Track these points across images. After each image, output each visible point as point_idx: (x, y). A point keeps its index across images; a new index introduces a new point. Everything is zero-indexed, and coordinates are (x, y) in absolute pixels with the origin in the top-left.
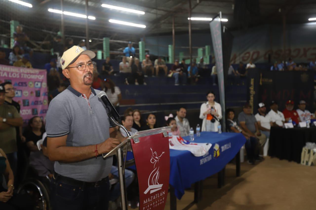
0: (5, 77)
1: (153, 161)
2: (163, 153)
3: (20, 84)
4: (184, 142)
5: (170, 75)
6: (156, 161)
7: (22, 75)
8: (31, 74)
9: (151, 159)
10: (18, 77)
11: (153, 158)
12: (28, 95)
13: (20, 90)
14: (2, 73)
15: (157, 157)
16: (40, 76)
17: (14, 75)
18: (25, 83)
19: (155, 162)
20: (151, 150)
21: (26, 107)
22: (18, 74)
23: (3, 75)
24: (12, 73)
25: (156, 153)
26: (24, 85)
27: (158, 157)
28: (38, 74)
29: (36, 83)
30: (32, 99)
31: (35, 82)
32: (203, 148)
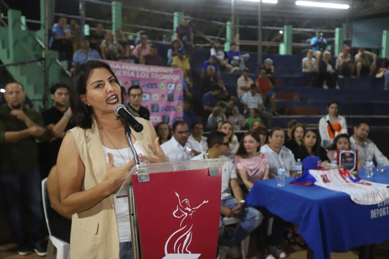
0: (132, 77)
1: (179, 213)
2: (204, 202)
3: (150, 86)
4: (351, 178)
5: (379, 75)
6: (186, 214)
7: (152, 74)
8: (163, 73)
9: (175, 212)
10: (148, 77)
11: (179, 209)
12: (158, 98)
13: (148, 93)
14: (128, 73)
15: (189, 207)
16: (174, 75)
17: (143, 75)
18: (156, 84)
19: (183, 217)
20: (178, 195)
21: (155, 113)
22: (147, 74)
23: (130, 75)
24: (140, 73)
25: (186, 202)
26: (154, 86)
27: (190, 209)
28: (172, 74)
29: (170, 84)
30: (163, 104)
31: (168, 83)
32: (378, 192)
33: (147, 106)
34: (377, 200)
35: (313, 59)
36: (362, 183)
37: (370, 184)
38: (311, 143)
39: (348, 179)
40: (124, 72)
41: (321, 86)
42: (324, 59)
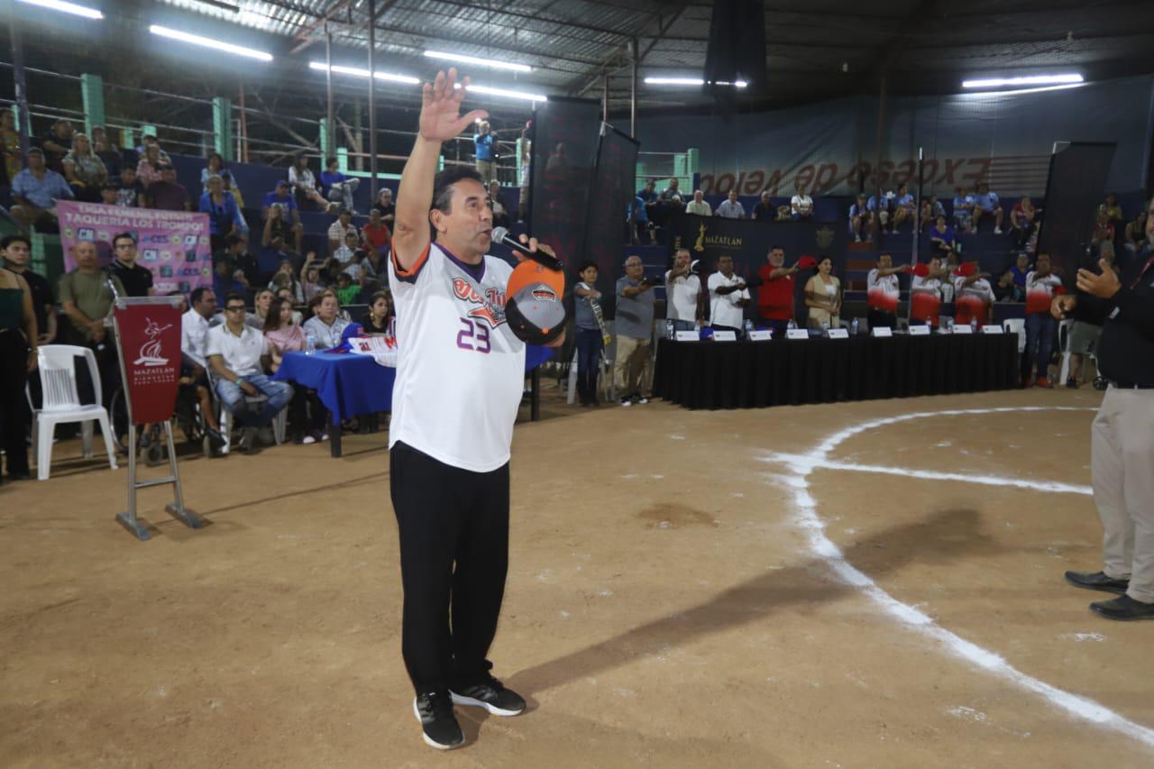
0: (125, 226)
3: (156, 239)
7: (159, 222)
8: (176, 221)
9: (147, 330)
10: (151, 226)
11: (150, 329)
12: (170, 257)
13: (154, 250)
14: (119, 220)
16: (195, 224)
17: (143, 223)
18: (164, 237)
20: (148, 320)
21: (166, 279)
22: (150, 222)
23: (122, 223)
24: (138, 220)
26: (162, 240)
28: (191, 222)
29: (188, 237)
30: (179, 265)
31: (185, 235)
33: (153, 269)
40: (111, 219)
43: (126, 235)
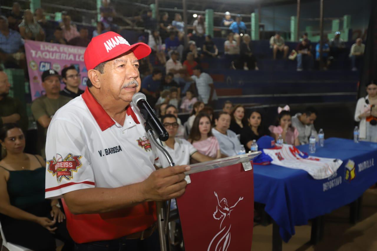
0: (71, 60)
1: (218, 215)
2: (240, 199)
4: (300, 155)
5: (292, 57)
6: (225, 214)
9: (215, 213)
14: (67, 56)
15: (227, 207)
19: (223, 218)
20: (216, 195)
24: (80, 56)
25: (225, 201)
27: (228, 208)
32: (328, 167)
34: (327, 174)
35: (234, 42)
36: (311, 159)
37: (318, 160)
38: (256, 124)
39: (298, 156)
40: (62, 55)
41: (242, 68)
42: (245, 42)
43: (72, 67)
